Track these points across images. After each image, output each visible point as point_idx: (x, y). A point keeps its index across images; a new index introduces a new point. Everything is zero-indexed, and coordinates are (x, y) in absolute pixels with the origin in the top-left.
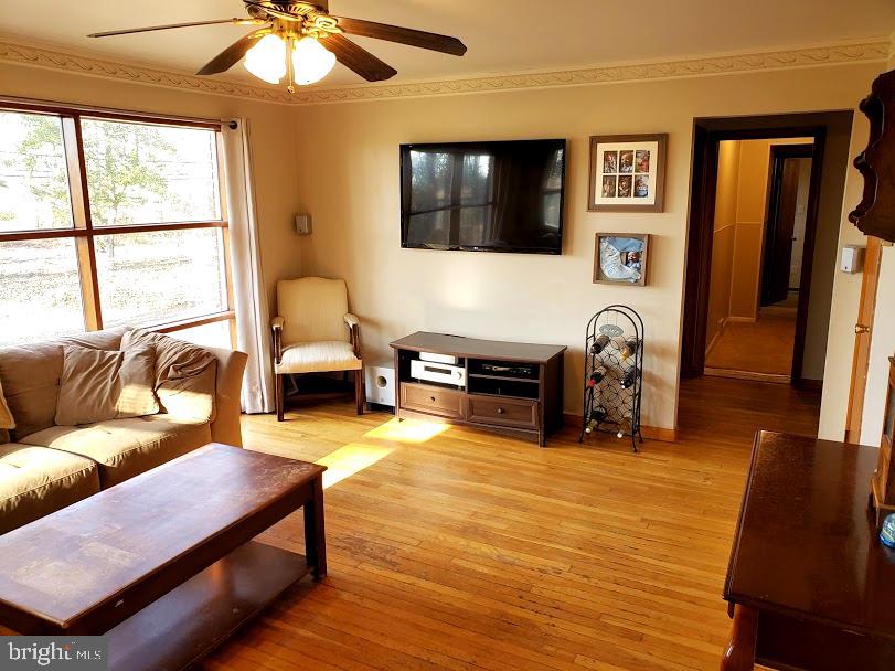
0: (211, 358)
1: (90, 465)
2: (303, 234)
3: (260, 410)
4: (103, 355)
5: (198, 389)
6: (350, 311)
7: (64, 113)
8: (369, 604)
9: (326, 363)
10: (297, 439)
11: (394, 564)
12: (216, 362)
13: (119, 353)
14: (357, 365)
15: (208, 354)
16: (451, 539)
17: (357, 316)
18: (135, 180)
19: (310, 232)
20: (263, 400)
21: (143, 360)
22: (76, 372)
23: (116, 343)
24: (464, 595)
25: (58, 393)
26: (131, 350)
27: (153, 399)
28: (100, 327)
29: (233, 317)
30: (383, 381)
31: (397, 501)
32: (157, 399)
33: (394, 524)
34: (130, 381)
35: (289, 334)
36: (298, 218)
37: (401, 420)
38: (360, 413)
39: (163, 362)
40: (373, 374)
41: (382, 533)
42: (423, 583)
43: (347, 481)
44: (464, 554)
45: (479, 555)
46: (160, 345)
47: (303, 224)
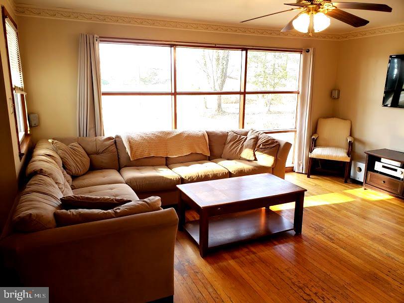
0: (277, 143)
1: (227, 171)
2: (335, 99)
3: (301, 172)
4: (240, 137)
5: (270, 154)
6: (351, 135)
7: (243, 49)
8: (313, 248)
9: (332, 156)
10: (313, 186)
11: (332, 239)
12: (279, 145)
13: (246, 137)
14: (348, 160)
15: (277, 142)
16: (365, 240)
17: (354, 137)
18: (283, 77)
19: (338, 98)
20: (303, 168)
21: (253, 140)
22: (230, 142)
23: (246, 134)
24: (359, 261)
25: (224, 147)
26: (250, 136)
27: (253, 155)
28: (243, 128)
29: (296, 132)
30: (360, 170)
31: (346, 219)
32: (255, 155)
33: (340, 226)
34: (246, 148)
35: (319, 142)
36: (333, 91)
37: (365, 189)
38: (346, 182)
39: (260, 142)
40: (355, 165)
41: (332, 228)
42: (342, 250)
43: (327, 206)
44: (369, 247)
45: (376, 250)
46: (260, 136)
47: (335, 94)
